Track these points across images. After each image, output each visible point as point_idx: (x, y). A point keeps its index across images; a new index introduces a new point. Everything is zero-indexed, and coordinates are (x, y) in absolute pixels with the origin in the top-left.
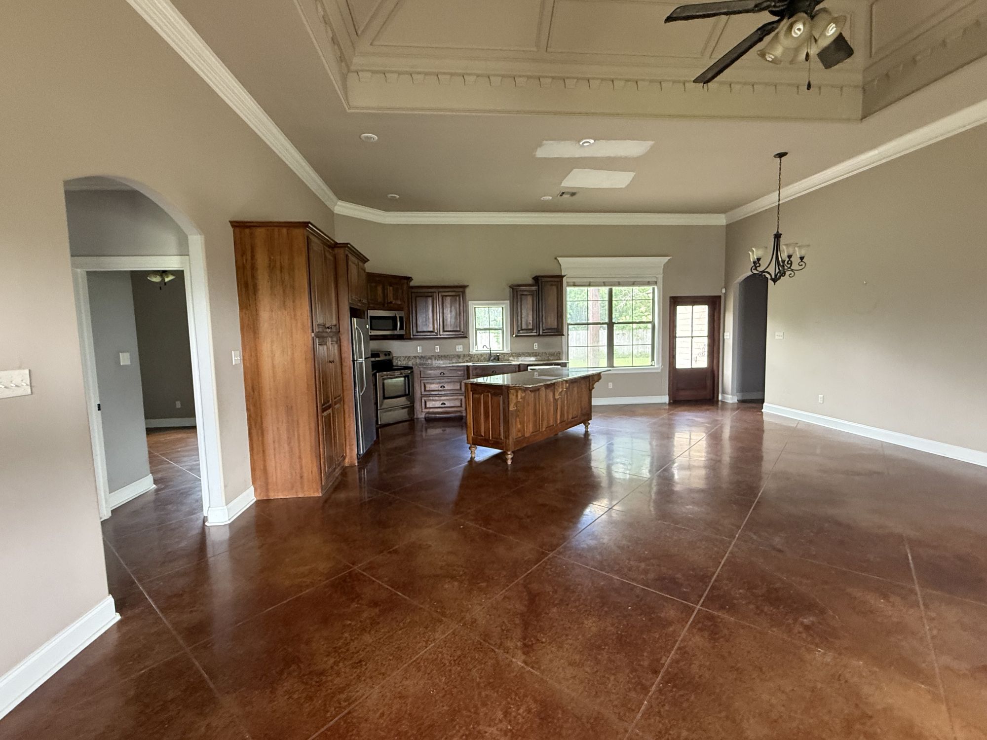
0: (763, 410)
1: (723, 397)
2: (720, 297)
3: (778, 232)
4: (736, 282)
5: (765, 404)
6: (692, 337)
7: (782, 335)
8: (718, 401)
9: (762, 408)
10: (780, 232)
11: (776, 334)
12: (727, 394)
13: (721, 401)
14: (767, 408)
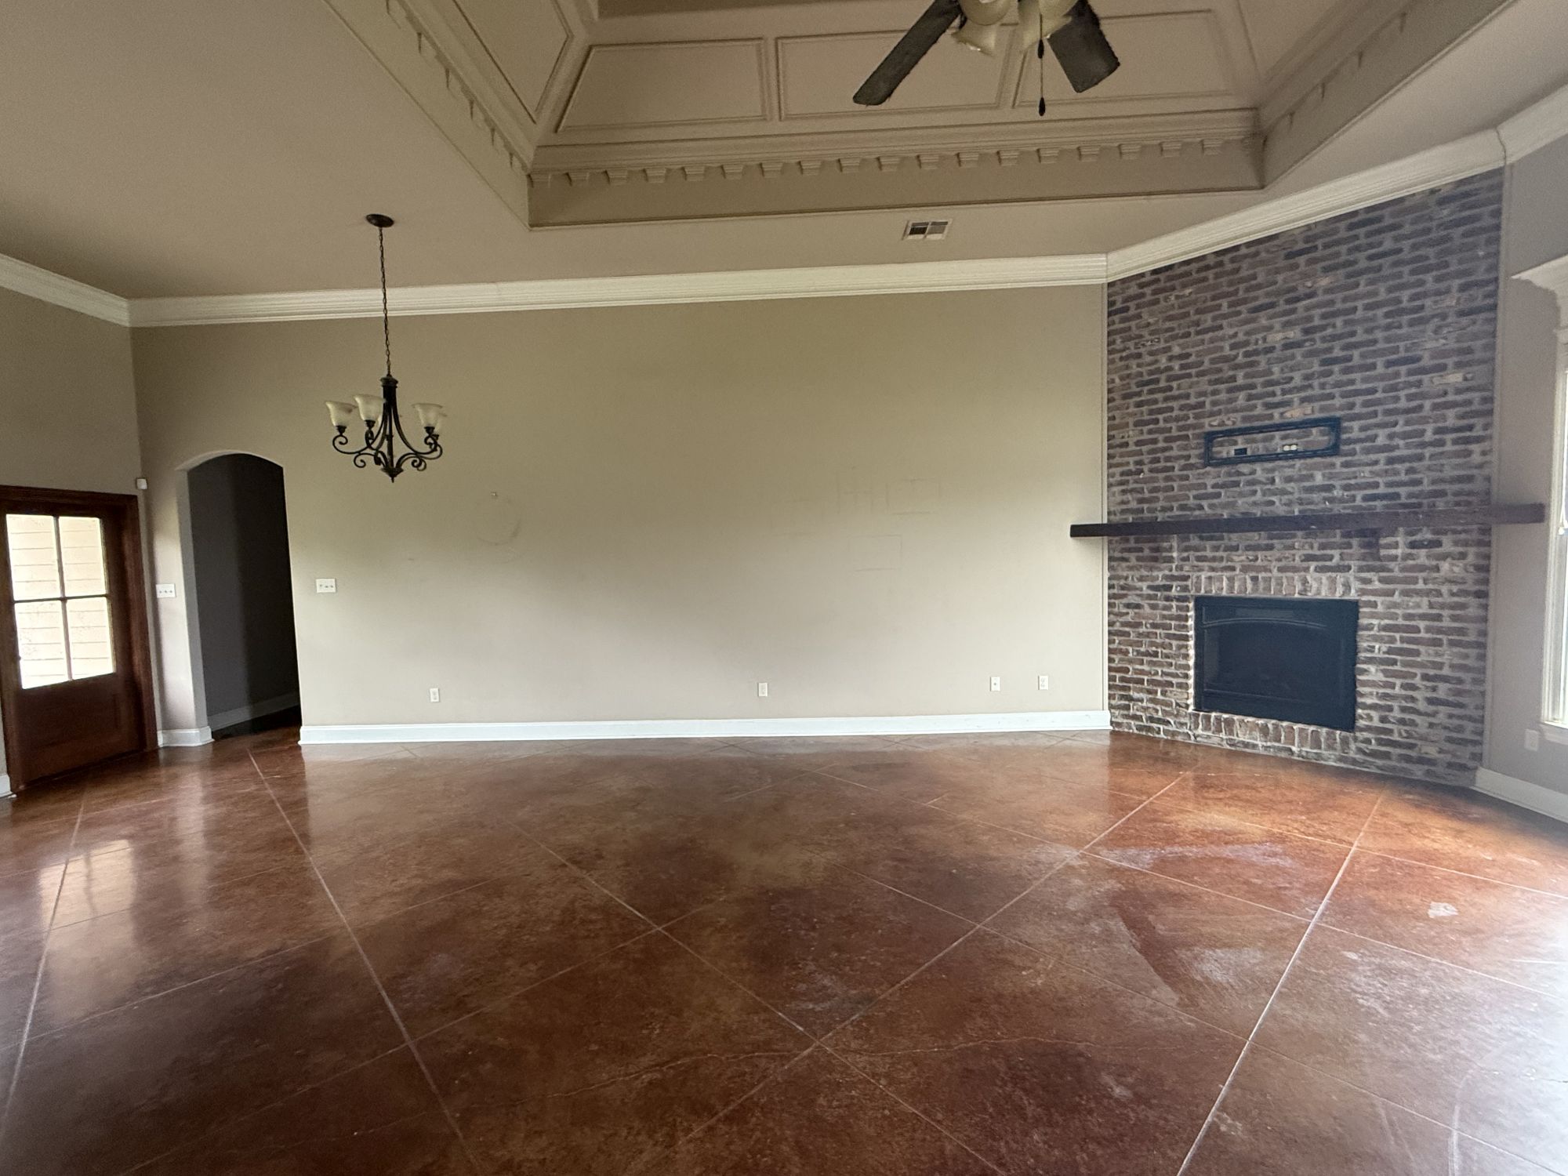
0: (300, 743)
1: (170, 738)
2: (134, 498)
3: (389, 375)
4: (181, 467)
5: (302, 730)
6: (64, 600)
7: (334, 584)
8: (155, 750)
9: (299, 739)
10: (394, 376)
11: (318, 582)
12: (182, 728)
13: (164, 748)
14: (309, 736)
